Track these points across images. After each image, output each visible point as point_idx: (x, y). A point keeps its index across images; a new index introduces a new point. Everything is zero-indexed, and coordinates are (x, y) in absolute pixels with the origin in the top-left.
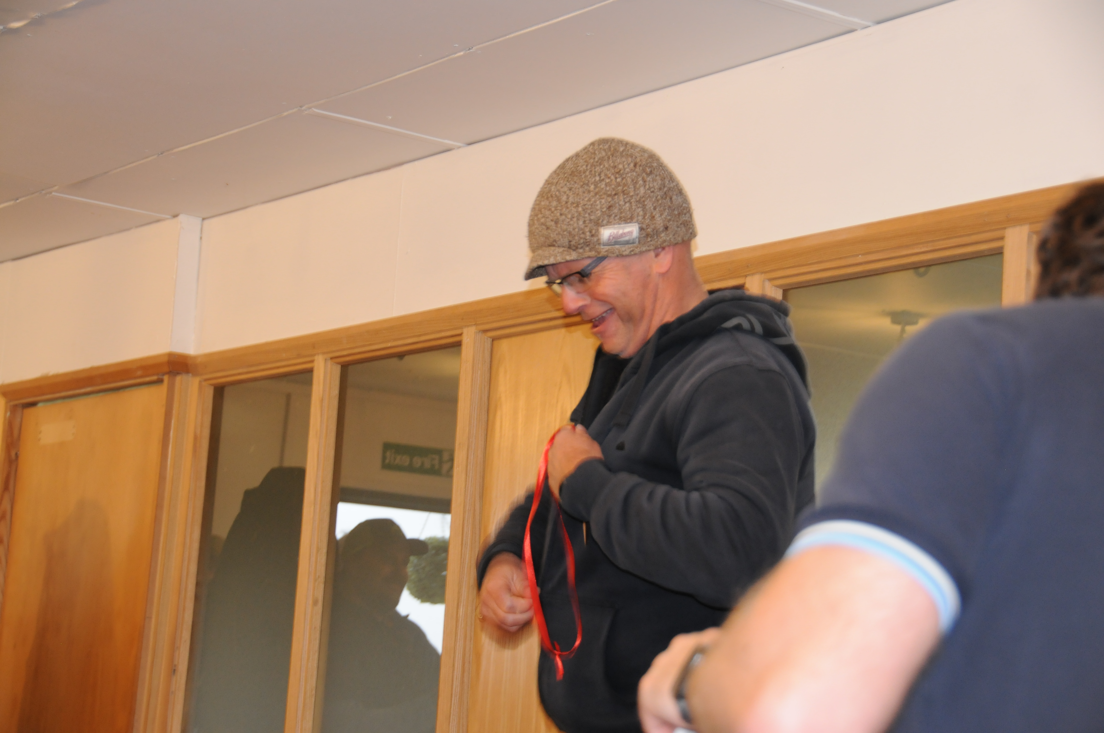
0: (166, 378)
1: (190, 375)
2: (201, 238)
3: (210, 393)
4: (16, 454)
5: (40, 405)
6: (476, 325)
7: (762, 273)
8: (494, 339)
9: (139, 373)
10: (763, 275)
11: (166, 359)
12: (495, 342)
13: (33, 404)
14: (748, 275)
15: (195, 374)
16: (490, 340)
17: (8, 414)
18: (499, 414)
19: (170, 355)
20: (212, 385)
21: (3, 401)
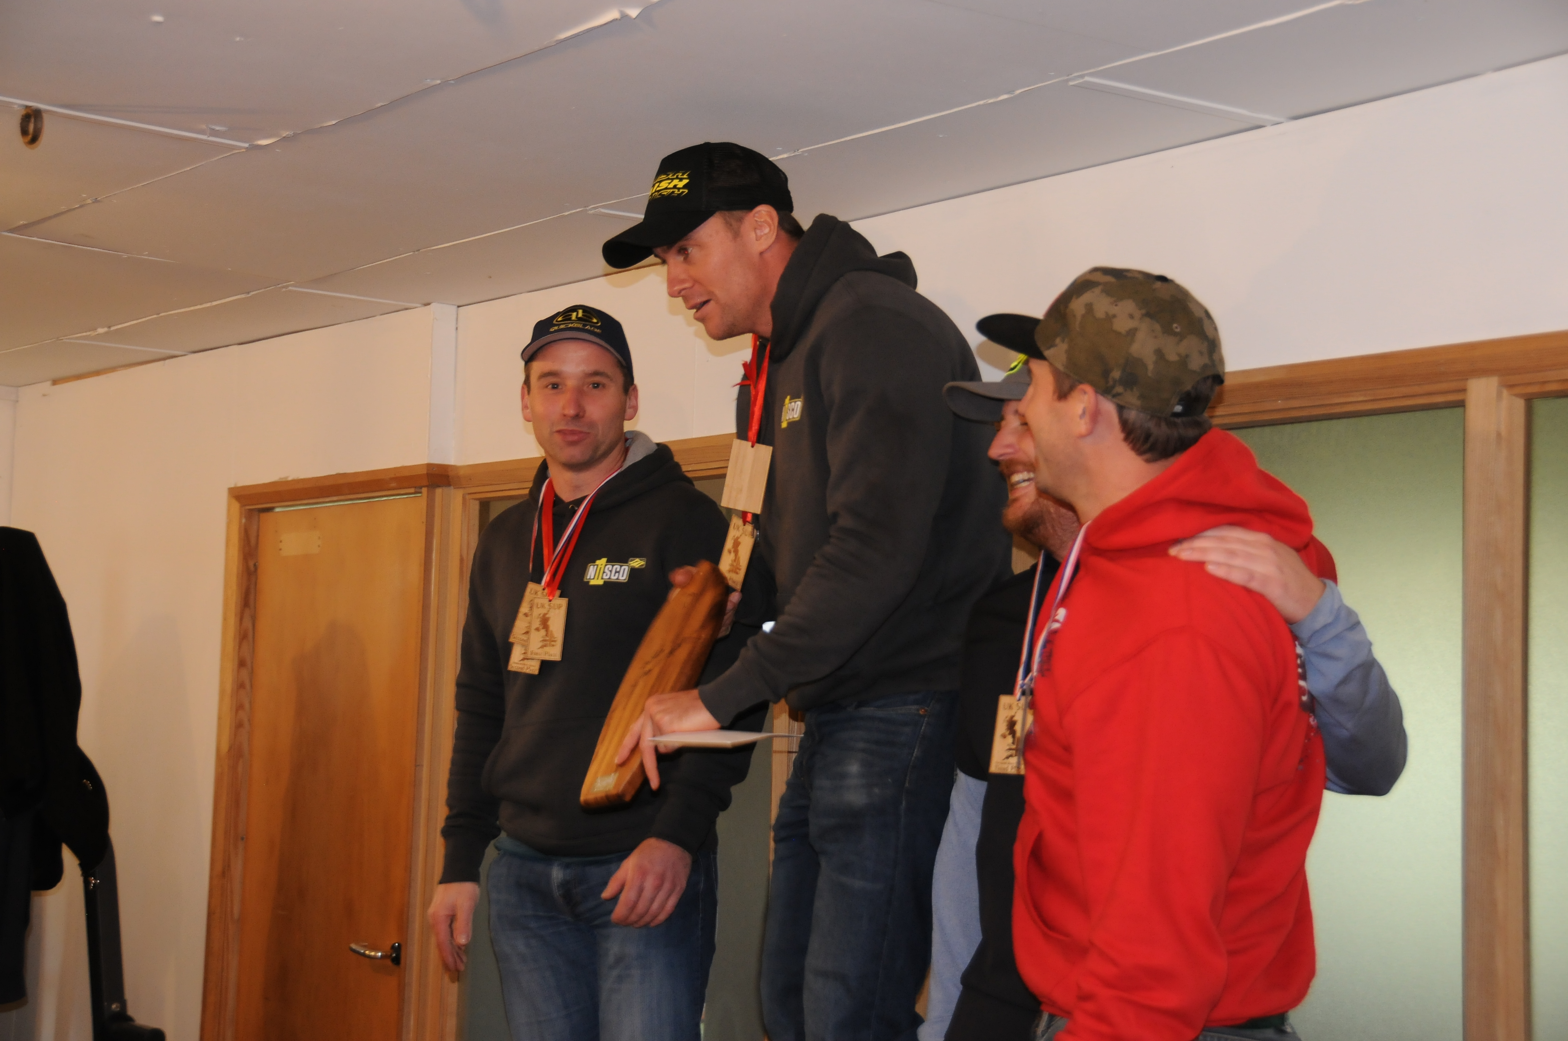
0: (424, 490)
1: (452, 487)
2: (457, 328)
3: (475, 507)
4: (255, 565)
5: (277, 510)
9: (393, 485)
11: (425, 472)
13: (270, 510)
15: (458, 486)
17: (244, 521)
19: (429, 466)
20: (476, 499)
21: (236, 505)
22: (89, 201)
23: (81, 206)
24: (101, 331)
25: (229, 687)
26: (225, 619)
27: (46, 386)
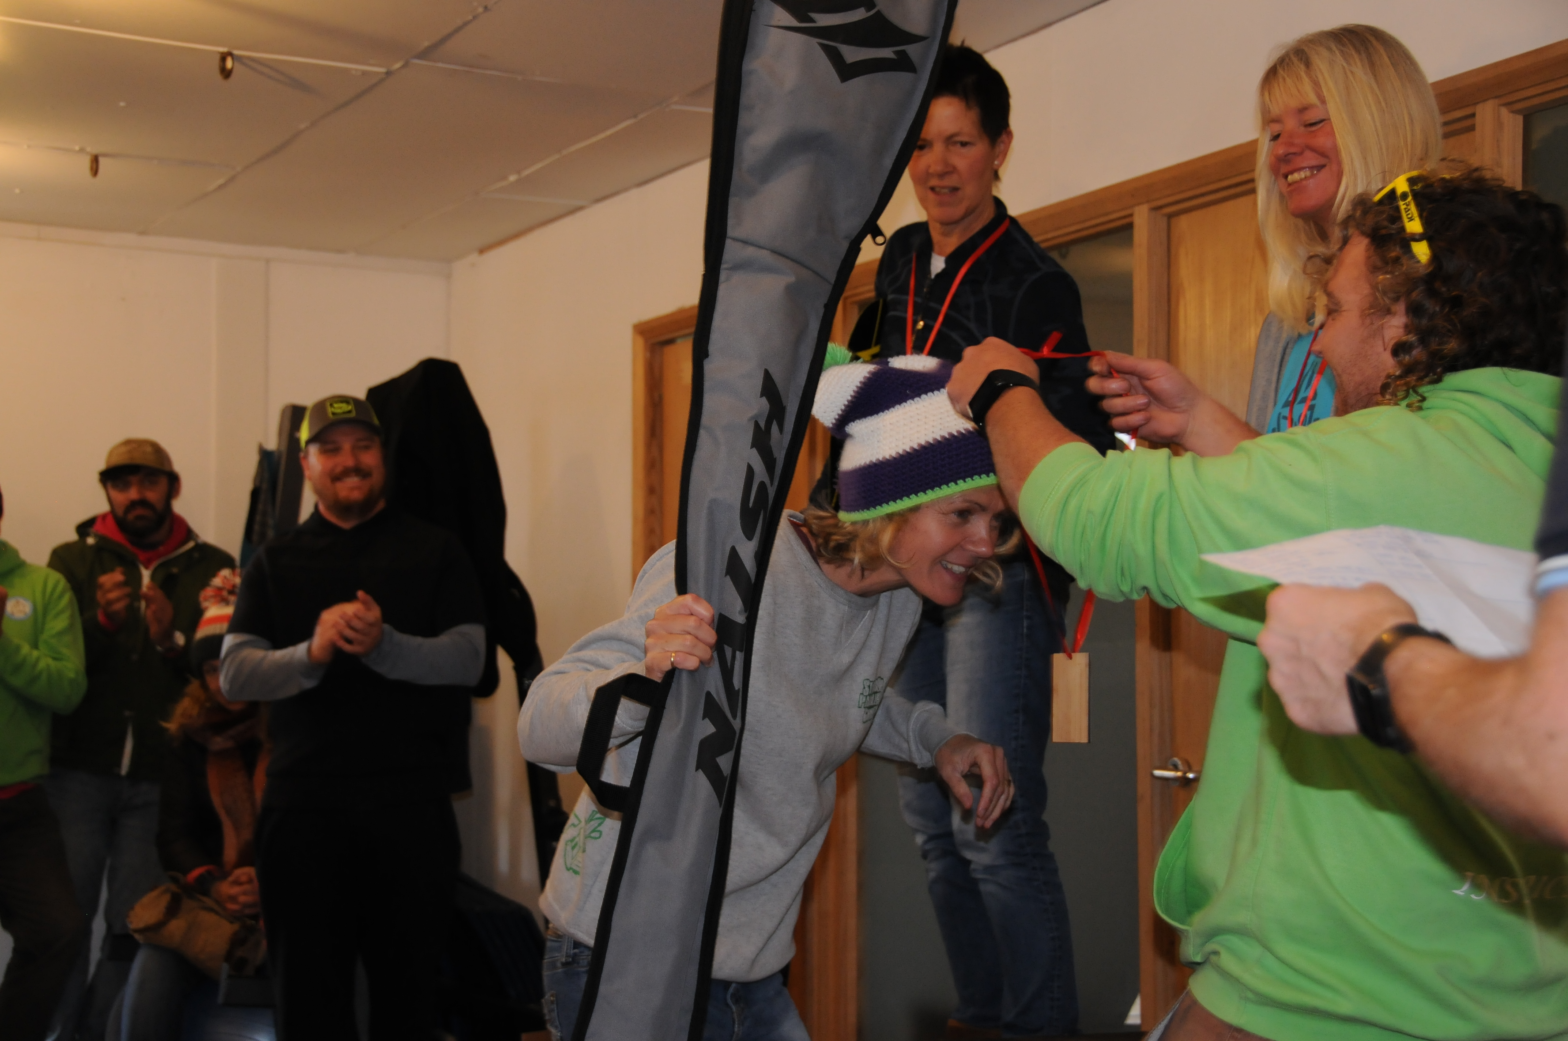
5: (679, 341)
6: (1148, 202)
7: (1496, 97)
8: (1170, 216)
10: (1497, 101)
12: (1174, 221)
13: (671, 341)
14: (1478, 103)
16: (1165, 219)
17: (648, 355)
18: (1182, 303)
21: (640, 341)
22: (481, 10)
23: (475, 17)
24: (513, 178)
25: (641, 513)
26: (635, 449)
27: (474, 257)
